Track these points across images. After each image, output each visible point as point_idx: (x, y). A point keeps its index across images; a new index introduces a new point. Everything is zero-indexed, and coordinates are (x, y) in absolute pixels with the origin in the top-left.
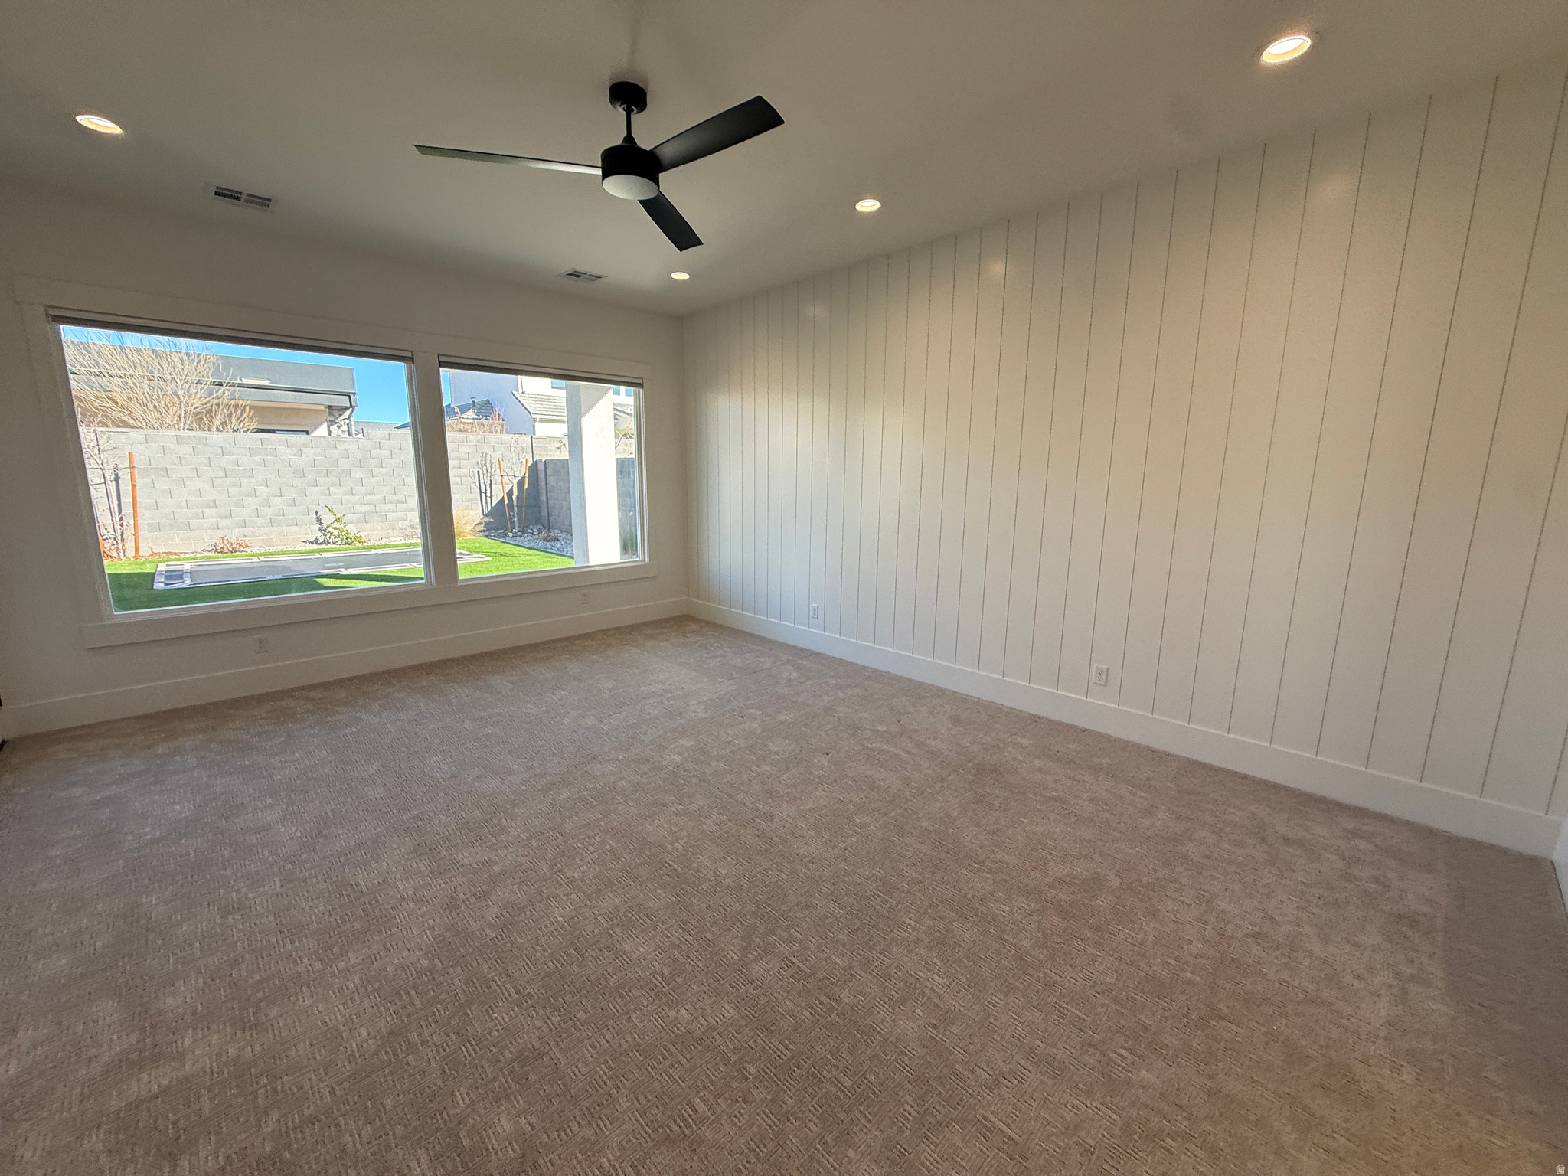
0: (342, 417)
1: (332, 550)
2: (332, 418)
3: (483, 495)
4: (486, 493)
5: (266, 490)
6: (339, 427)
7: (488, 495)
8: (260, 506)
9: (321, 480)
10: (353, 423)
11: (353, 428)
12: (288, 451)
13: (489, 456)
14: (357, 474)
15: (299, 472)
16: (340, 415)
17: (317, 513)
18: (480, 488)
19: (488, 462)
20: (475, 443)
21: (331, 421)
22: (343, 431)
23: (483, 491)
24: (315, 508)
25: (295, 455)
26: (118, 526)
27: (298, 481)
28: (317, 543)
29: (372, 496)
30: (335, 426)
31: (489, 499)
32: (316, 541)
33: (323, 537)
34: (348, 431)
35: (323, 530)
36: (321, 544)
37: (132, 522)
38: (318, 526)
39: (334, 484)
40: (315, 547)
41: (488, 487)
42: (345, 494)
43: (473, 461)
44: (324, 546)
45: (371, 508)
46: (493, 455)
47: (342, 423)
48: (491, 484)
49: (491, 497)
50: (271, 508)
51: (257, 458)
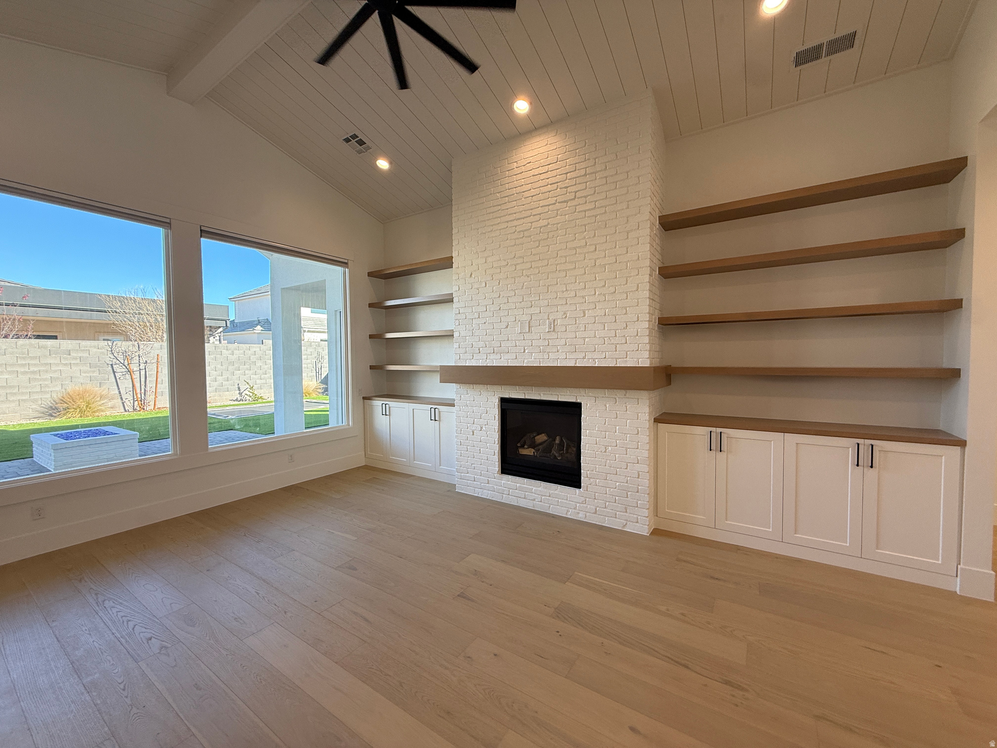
0: (216, 332)
1: (243, 405)
2: (211, 333)
3: (317, 374)
4: (318, 373)
5: (215, 373)
6: (214, 338)
7: (320, 373)
8: (211, 381)
9: (241, 367)
10: (222, 335)
11: (222, 338)
12: (227, 352)
13: (321, 353)
14: (259, 364)
15: (233, 363)
16: (216, 331)
17: (238, 384)
18: (316, 370)
19: (320, 356)
20: (314, 347)
21: (210, 334)
22: (216, 340)
23: (317, 371)
24: (238, 382)
25: (230, 354)
26: (143, 395)
27: (230, 368)
28: (237, 401)
29: (265, 375)
30: (212, 337)
31: (320, 376)
32: (237, 400)
33: (240, 398)
34: (220, 340)
35: (240, 394)
36: (239, 401)
37: (154, 391)
38: (238, 392)
39: (247, 369)
40: (236, 403)
41: (320, 369)
42: (252, 374)
43: (313, 356)
44: (241, 402)
45: (263, 381)
46: (323, 352)
47: (216, 335)
48: (321, 368)
49: (321, 374)
50: (217, 382)
51: (212, 356)
